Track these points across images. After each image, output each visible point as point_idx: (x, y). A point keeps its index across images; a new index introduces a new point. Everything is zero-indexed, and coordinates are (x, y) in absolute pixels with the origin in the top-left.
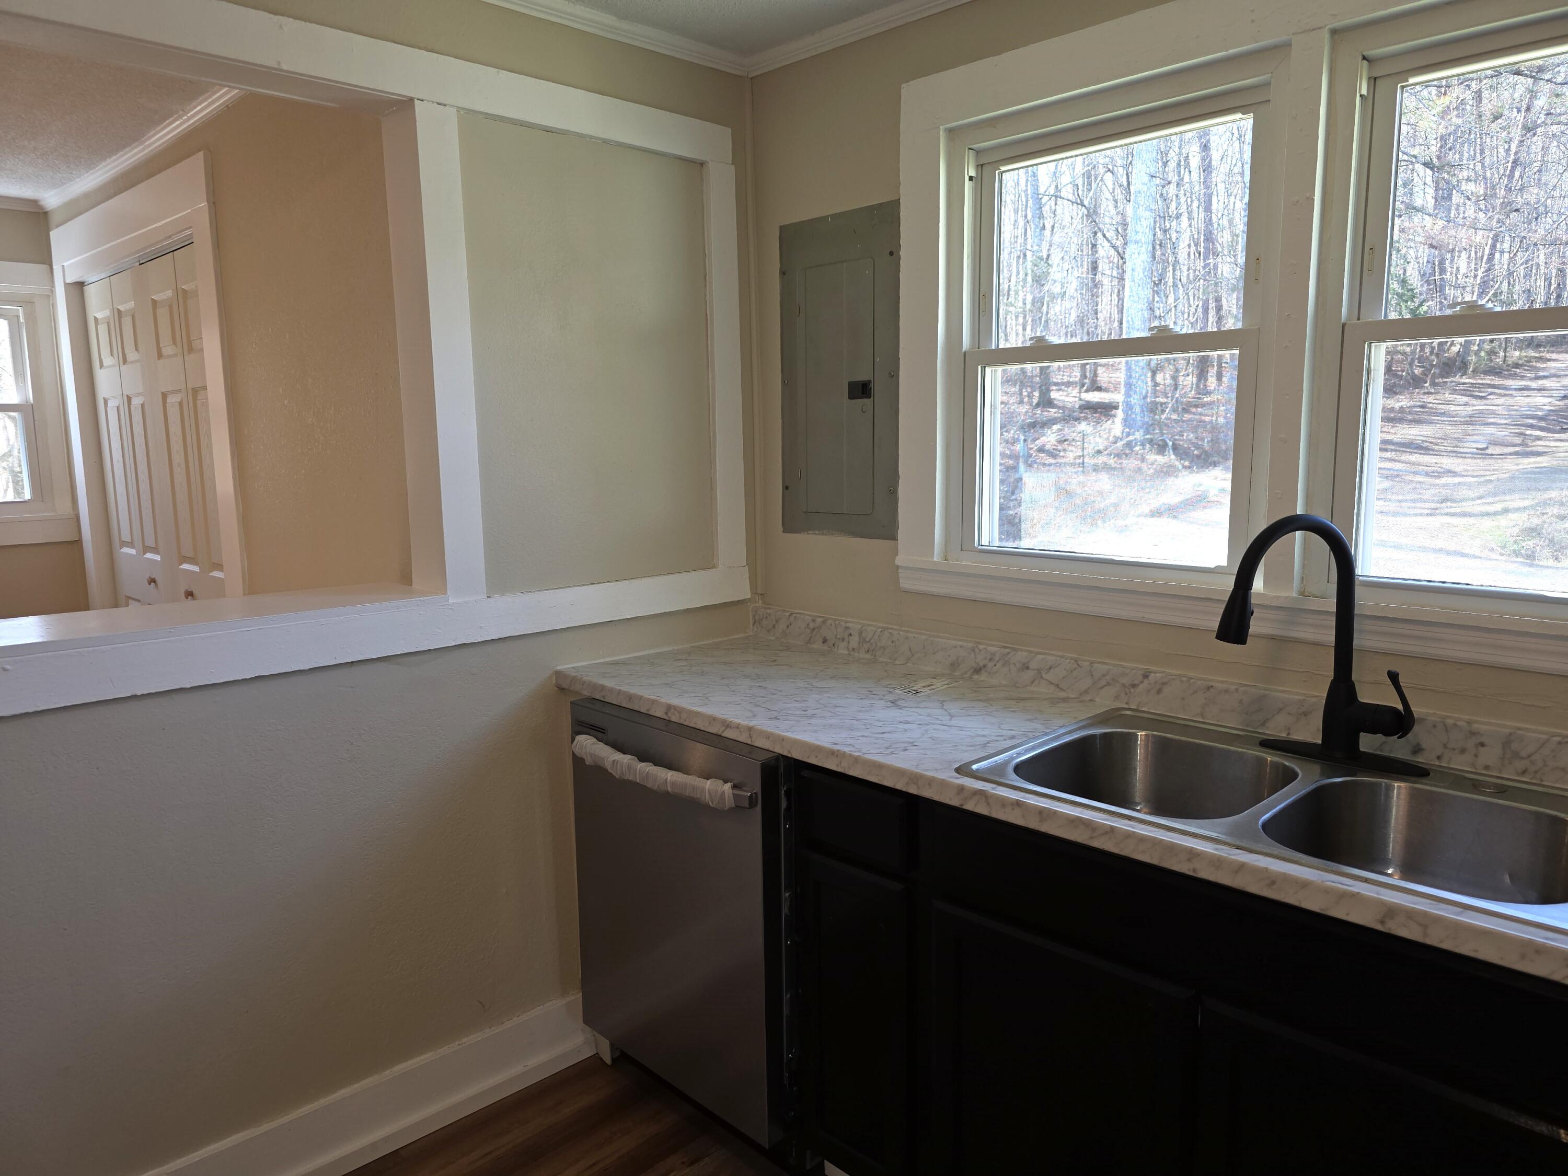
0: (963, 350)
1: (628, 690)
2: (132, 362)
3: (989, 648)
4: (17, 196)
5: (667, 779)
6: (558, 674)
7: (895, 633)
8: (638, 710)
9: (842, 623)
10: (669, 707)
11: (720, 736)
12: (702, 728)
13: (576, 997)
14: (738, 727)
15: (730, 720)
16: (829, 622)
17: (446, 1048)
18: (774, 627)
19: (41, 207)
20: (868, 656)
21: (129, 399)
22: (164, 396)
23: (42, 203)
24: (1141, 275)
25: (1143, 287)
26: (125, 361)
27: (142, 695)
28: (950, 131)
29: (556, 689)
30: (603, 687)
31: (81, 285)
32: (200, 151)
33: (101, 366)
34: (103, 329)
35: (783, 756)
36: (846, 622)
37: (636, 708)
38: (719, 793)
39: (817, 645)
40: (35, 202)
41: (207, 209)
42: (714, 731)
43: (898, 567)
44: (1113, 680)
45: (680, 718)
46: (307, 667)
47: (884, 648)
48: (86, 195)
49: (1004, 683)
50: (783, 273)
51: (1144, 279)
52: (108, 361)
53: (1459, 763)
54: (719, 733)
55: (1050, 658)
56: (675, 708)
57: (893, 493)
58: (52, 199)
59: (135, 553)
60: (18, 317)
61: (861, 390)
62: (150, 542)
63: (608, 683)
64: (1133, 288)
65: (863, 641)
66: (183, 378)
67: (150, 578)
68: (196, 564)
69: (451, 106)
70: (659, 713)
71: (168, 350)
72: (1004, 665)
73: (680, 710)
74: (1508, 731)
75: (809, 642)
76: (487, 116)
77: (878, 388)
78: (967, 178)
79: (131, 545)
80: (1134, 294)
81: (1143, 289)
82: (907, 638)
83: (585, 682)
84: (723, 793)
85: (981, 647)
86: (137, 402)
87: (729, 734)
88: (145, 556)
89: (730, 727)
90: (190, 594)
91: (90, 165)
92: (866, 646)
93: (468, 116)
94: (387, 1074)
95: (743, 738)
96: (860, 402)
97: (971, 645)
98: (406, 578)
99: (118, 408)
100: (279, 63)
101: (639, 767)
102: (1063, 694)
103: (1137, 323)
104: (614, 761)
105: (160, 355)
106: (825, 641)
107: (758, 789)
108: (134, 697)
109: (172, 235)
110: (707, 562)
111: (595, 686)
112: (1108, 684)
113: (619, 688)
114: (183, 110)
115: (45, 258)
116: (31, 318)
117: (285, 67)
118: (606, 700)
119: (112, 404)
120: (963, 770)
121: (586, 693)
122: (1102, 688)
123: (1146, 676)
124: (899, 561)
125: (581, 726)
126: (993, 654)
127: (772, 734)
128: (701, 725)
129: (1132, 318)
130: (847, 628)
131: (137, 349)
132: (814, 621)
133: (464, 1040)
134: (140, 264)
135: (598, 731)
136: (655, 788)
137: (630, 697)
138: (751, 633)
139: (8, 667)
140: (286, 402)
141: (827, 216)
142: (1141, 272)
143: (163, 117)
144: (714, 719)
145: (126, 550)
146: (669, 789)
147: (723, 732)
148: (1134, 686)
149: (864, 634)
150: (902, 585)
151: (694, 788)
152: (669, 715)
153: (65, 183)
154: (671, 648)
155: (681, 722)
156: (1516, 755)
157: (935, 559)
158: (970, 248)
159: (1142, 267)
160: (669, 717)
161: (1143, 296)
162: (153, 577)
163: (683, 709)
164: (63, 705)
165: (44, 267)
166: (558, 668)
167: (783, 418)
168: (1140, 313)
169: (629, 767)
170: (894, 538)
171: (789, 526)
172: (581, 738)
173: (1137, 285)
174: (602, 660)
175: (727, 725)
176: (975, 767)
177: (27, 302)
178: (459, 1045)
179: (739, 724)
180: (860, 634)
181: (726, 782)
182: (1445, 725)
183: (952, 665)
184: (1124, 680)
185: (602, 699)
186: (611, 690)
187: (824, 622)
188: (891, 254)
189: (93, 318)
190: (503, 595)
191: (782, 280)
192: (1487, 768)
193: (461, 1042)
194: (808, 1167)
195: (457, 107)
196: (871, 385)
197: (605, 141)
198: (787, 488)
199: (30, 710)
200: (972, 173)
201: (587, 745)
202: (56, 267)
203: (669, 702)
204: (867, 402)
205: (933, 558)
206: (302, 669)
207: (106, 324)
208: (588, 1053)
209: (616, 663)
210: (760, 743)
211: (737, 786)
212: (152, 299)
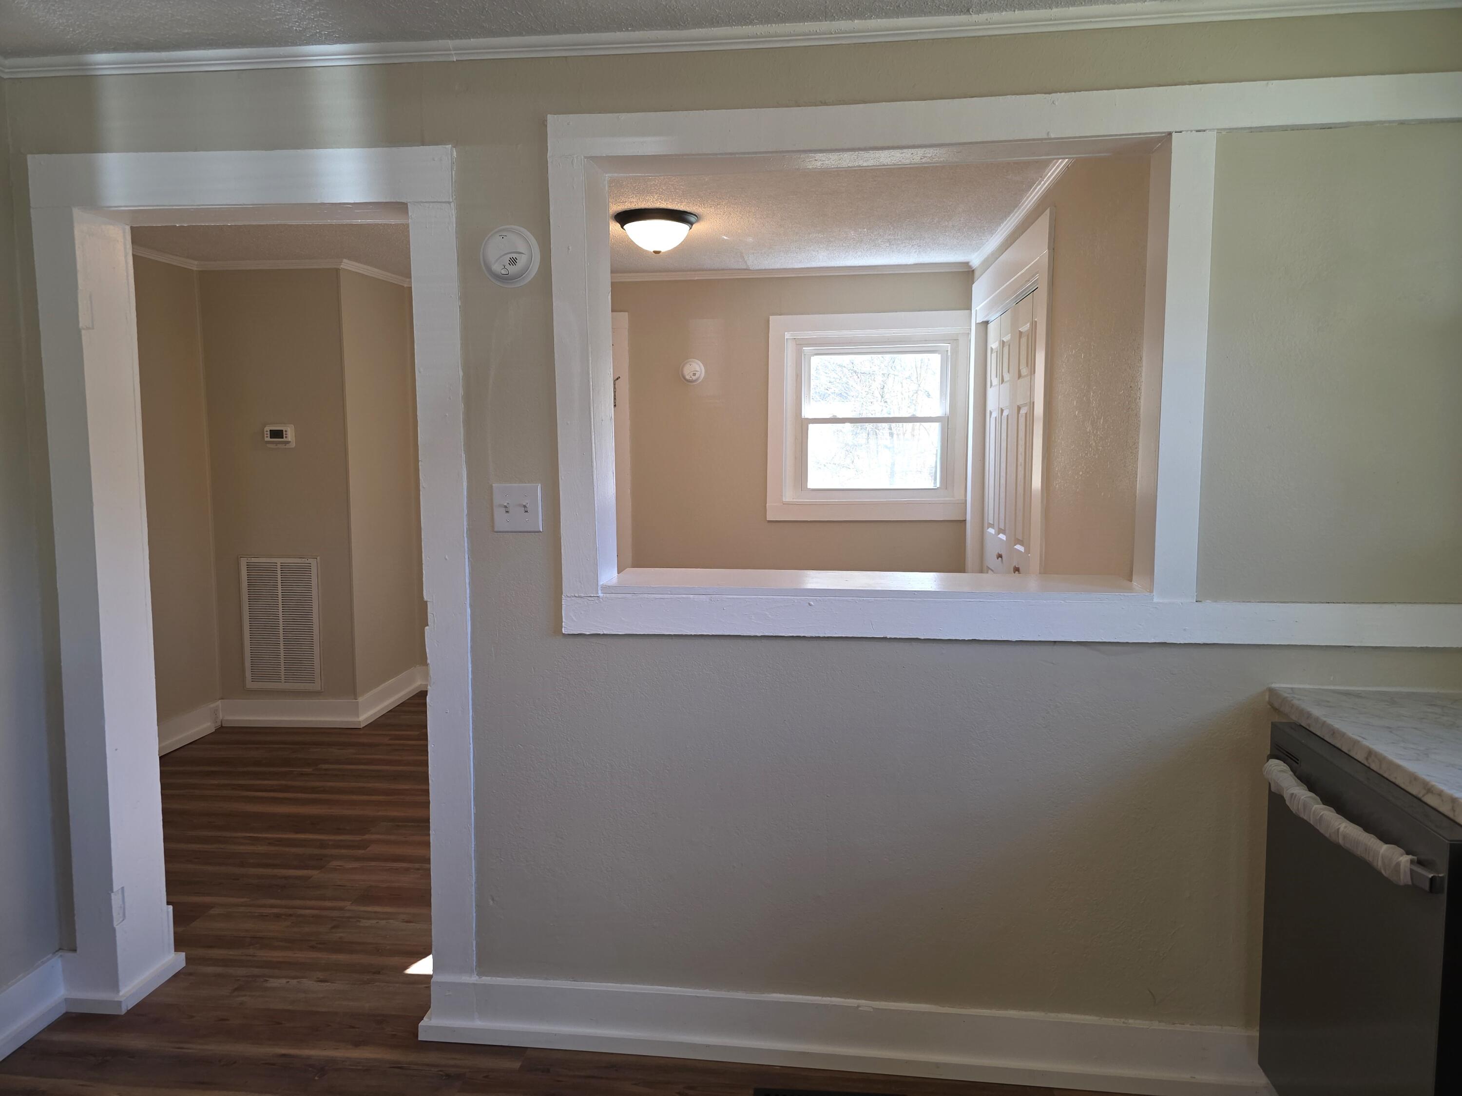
1: (1332, 723)
2: (1006, 382)
4: (955, 261)
5: (1338, 829)
6: (1271, 691)
8: (1340, 747)
10: (1370, 753)
11: (1420, 800)
12: (1403, 786)
14: (1440, 794)
15: (1434, 783)
17: (1112, 1019)
19: (970, 267)
21: (1002, 411)
22: (1019, 408)
23: (970, 264)
26: (1003, 381)
27: (891, 638)
29: (1269, 706)
30: (1309, 715)
31: (986, 323)
32: (1048, 207)
33: (991, 385)
34: (994, 355)
37: (1338, 745)
38: (1394, 863)
40: (967, 264)
41: (1048, 254)
42: (1414, 792)
46: (1014, 639)
48: (993, 254)
52: (995, 381)
54: (1420, 796)
58: (975, 259)
59: (994, 533)
60: (947, 351)
62: (1002, 527)
63: (1317, 712)
66: (1029, 393)
67: (999, 554)
68: (1023, 545)
69: (1211, 130)
70: (1360, 757)
71: (1023, 371)
73: (1381, 759)
79: (993, 527)
83: (1293, 705)
84: (1398, 864)
86: (1005, 413)
87: (1430, 799)
88: (998, 536)
89: (1432, 792)
90: (1017, 570)
91: (992, 232)
93: (1223, 134)
94: (1053, 1017)
95: (1445, 809)
99: (996, 418)
100: (1048, 134)
101: (1313, 809)
104: (1293, 794)
105: (1019, 376)
107: (1443, 874)
109: (1030, 279)
111: (1302, 712)
113: (1325, 719)
114: (1041, 177)
115: (968, 305)
116: (954, 353)
117: (1052, 136)
118: (1312, 729)
119: (994, 415)
121: (1294, 718)
125: (1279, 752)
128: (1400, 781)
131: (1009, 372)
133: (1131, 1021)
134: (1016, 304)
135: (1291, 760)
136: (1327, 835)
137: (1334, 732)
140: (1077, 413)
143: (1030, 185)
144: (1414, 778)
145: (990, 530)
147: (1423, 796)
151: (1366, 850)
153: (981, 247)
155: (1381, 772)
160: (1369, 763)
162: (1000, 553)
163: (1385, 758)
164: (840, 636)
165: (967, 312)
166: (1273, 686)
169: (1305, 806)
172: (1274, 762)
174: (1332, 687)
175: (1429, 789)
177: (953, 339)
178: (1124, 1022)
179: (1442, 791)
181: (1408, 853)
185: (1307, 727)
186: (1317, 719)
189: (990, 348)
190: (1216, 602)
193: (1126, 1021)
195: (1218, 129)
197: (1402, 123)
199: (821, 635)
201: (1278, 771)
202: (973, 311)
203: (1371, 746)
206: (1010, 640)
207: (996, 353)
209: (1347, 694)
211: (1420, 863)
212: (1020, 331)
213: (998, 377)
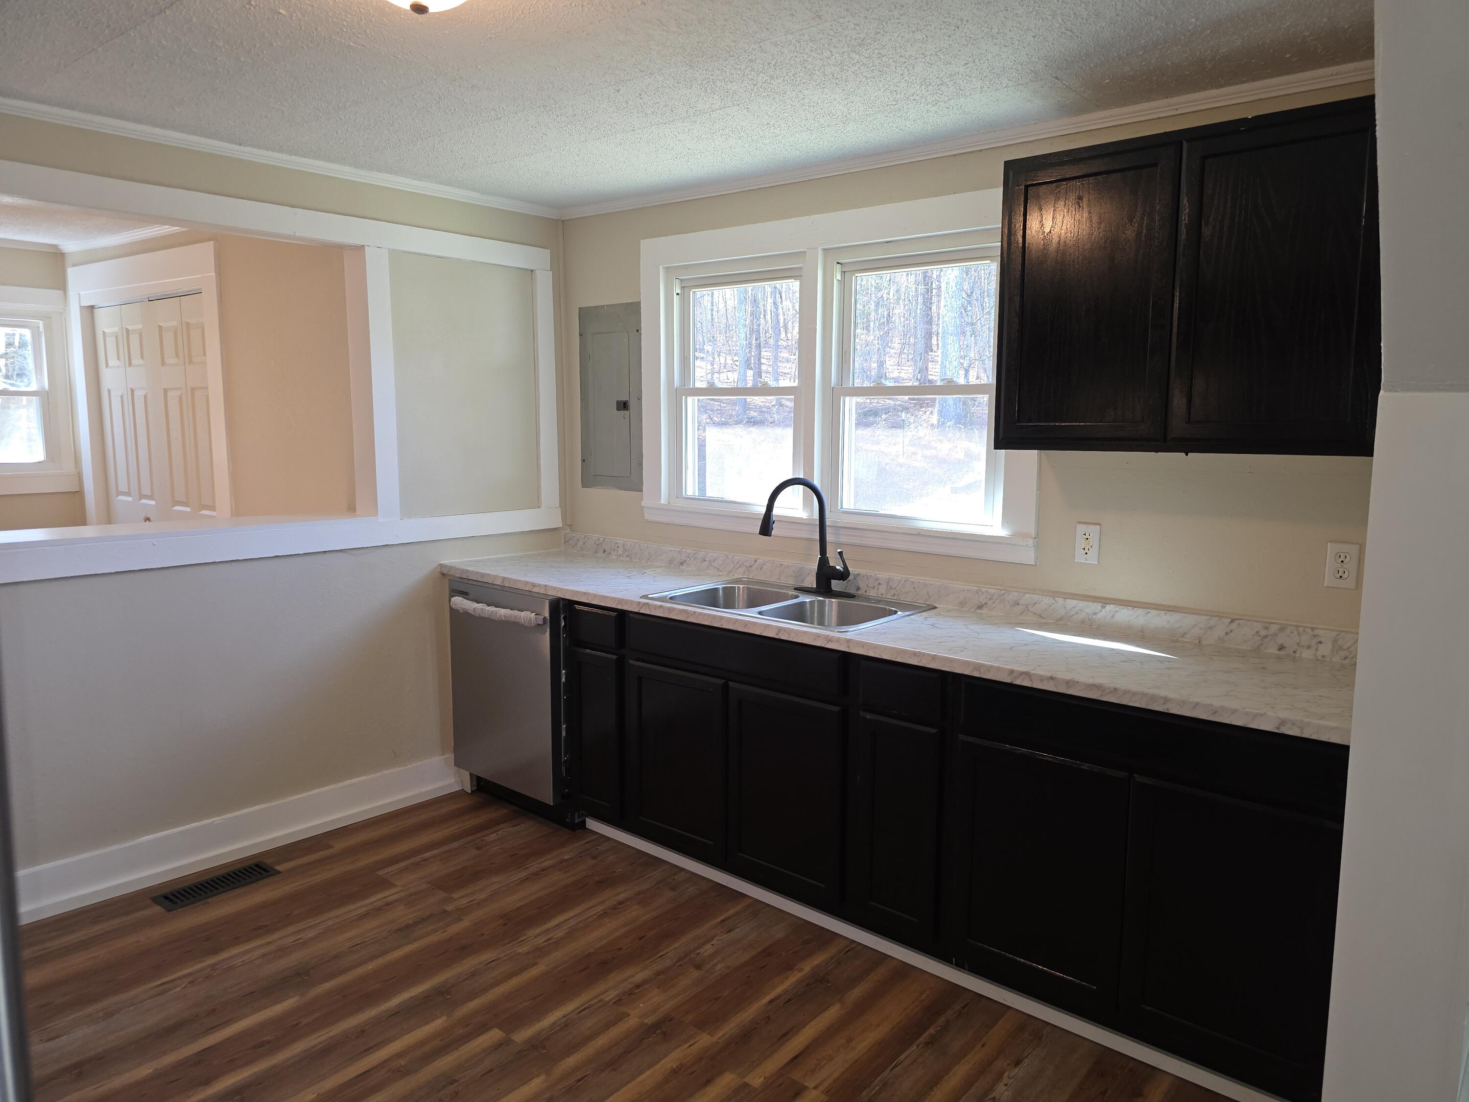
0: (675, 387)
1: (481, 571)
2: (136, 366)
3: (688, 551)
6: (441, 565)
7: (641, 545)
8: (487, 581)
9: (614, 541)
10: (504, 579)
11: (530, 591)
12: (522, 588)
13: (451, 756)
14: (539, 585)
15: (536, 583)
16: (607, 540)
17: (375, 774)
18: (576, 544)
19: (59, 251)
20: (628, 559)
21: (132, 391)
22: (165, 391)
23: (61, 247)
24: (954, 288)
25: (956, 299)
26: (130, 364)
27: (219, 562)
28: (667, 269)
29: (440, 573)
30: (467, 571)
31: (93, 308)
32: (209, 240)
33: (107, 366)
34: (111, 343)
35: (562, 599)
36: (616, 540)
38: (529, 618)
39: (601, 554)
40: (55, 246)
41: (214, 276)
42: (527, 589)
43: (643, 507)
44: (742, 564)
45: (510, 584)
47: (636, 554)
48: (106, 249)
49: (694, 569)
50: (581, 335)
51: (957, 291)
52: (113, 362)
53: (872, 593)
55: (715, 554)
56: (507, 578)
57: (641, 465)
58: (70, 245)
59: (131, 500)
60: (38, 327)
61: (623, 406)
62: (146, 492)
63: (470, 568)
64: (948, 299)
65: (625, 550)
66: (183, 380)
67: (145, 517)
68: (188, 506)
69: (385, 248)
71: (171, 360)
72: (694, 560)
73: (509, 580)
74: (888, 577)
75: (596, 552)
76: (405, 252)
77: (632, 405)
78: (675, 294)
79: (128, 494)
80: (949, 304)
81: (955, 300)
82: (648, 547)
83: (457, 569)
84: (531, 618)
85: (684, 550)
86: (139, 394)
87: (535, 589)
88: (141, 502)
89: (536, 586)
92: (627, 553)
93: (394, 254)
95: (542, 591)
96: (622, 412)
97: (679, 549)
98: (351, 509)
99: (122, 397)
100: (295, 233)
102: (721, 573)
103: (951, 329)
105: (163, 363)
106: (604, 551)
107: (548, 614)
108: (214, 563)
110: (536, 503)
111: (463, 571)
112: (740, 566)
115: (61, 285)
116: (48, 329)
117: (298, 234)
118: (469, 578)
119: (116, 393)
120: (645, 597)
121: (457, 575)
122: (738, 568)
123: (756, 561)
124: (643, 504)
125: (455, 592)
126: (689, 554)
127: (556, 587)
128: (520, 587)
129: (946, 324)
130: (616, 543)
131: (142, 357)
132: (598, 540)
133: (384, 772)
134: (149, 301)
135: (464, 594)
137: (483, 575)
138: (563, 549)
139: (155, 543)
141: (604, 306)
142: (954, 285)
144: (527, 583)
145: (121, 498)
146: (503, 619)
147: (531, 589)
148: (751, 566)
149: (625, 547)
150: (646, 518)
152: (504, 582)
154: (510, 555)
155: (510, 586)
156: (891, 588)
157: (662, 502)
158: (678, 332)
159: (955, 281)
160: (504, 584)
161: (956, 306)
163: (511, 579)
165: (60, 292)
166: (441, 562)
167: (581, 420)
168: (953, 320)
169: (481, 611)
170: (642, 491)
171: (585, 484)
172: (455, 599)
173: (950, 296)
174: (468, 559)
175: (534, 585)
176: (649, 596)
177: (46, 318)
178: (381, 774)
180: (624, 545)
181: (532, 613)
182: (867, 576)
183: (670, 561)
184: (747, 564)
185: (467, 577)
186: (472, 572)
187: (604, 540)
188: (637, 331)
189: (102, 332)
190: (410, 519)
191: (580, 339)
192: (882, 594)
194: (576, 821)
195: (388, 249)
196: (628, 403)
198: (584, 461)
200: (679, 291)
201: (459, 602)
202: (71, 293)
203: (504, 576)
204: (627, 412)
205: (660, 501)
207: (115, 337)
208: (457, 788)
210: (551, 593)
211: (536, 614)
212: (159, 326)
213: (122, 357)
